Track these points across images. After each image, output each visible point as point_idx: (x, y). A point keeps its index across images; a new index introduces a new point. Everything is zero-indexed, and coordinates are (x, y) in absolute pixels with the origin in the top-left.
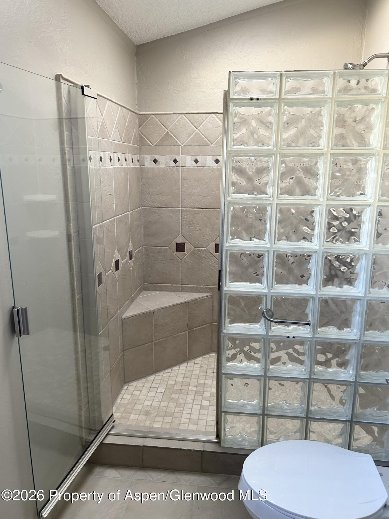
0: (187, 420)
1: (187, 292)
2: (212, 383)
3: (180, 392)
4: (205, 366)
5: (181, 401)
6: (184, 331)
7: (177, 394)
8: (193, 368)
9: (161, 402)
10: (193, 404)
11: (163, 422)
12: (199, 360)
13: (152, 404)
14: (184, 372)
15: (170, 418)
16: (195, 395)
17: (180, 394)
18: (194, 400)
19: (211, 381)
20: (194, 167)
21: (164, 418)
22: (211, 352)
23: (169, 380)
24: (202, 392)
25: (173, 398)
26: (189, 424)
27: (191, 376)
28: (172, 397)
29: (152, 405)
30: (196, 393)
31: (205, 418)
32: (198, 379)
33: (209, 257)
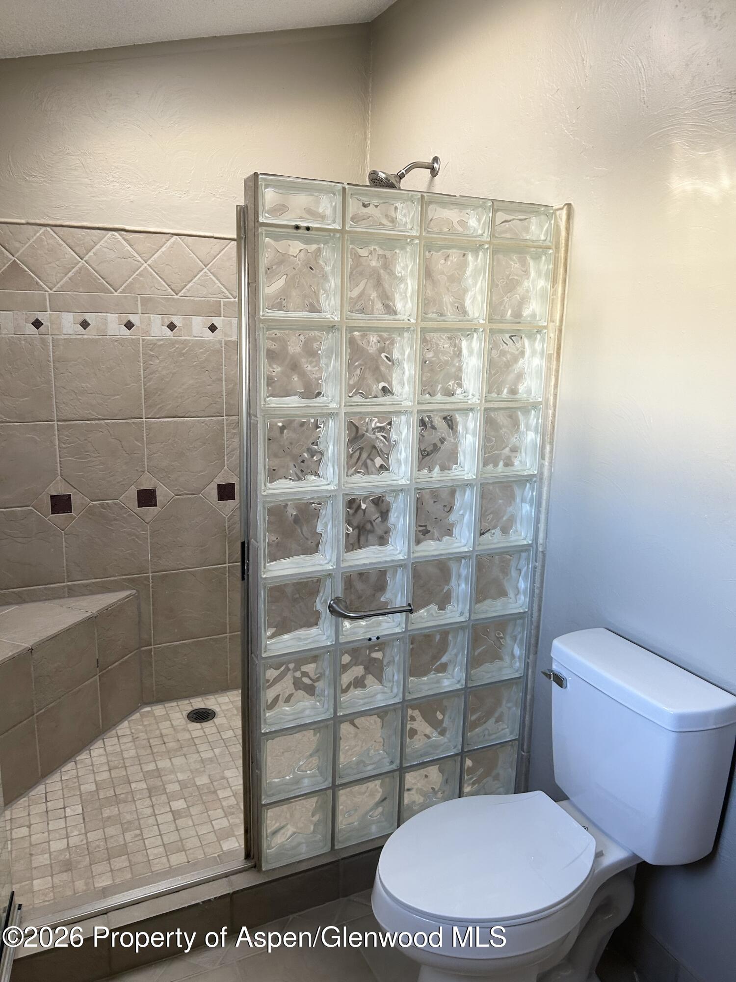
0: (161, 850)
1: (83, 595)
2: (172, 764)
3: (116, 800)
4: (143, 735)
5: (128, 817)
6: (92, 678)
7: (113, 807)
8: (120, 746)
9: (86, 833)
10: (155, 815)
11: (112, 871)
12: (124, 728)
13: (68, 844)
14: (103, 759)
15: (123, 857)
16: (150, 797)
17: (118, 804)
18: (153, 806)
19: (168, 760)
20: (81, 336)
21: (110, 863)
22: (141, 706)
23: (80, 785)
24: (161, 786)
25: (109, 818)
26: (167, 856)
27: (124, 763)
28: (105, 815)
29: (71, 845)
30: (150, 792)
31: (193, 833)
32: (140, 764)
33: (124, 517)
